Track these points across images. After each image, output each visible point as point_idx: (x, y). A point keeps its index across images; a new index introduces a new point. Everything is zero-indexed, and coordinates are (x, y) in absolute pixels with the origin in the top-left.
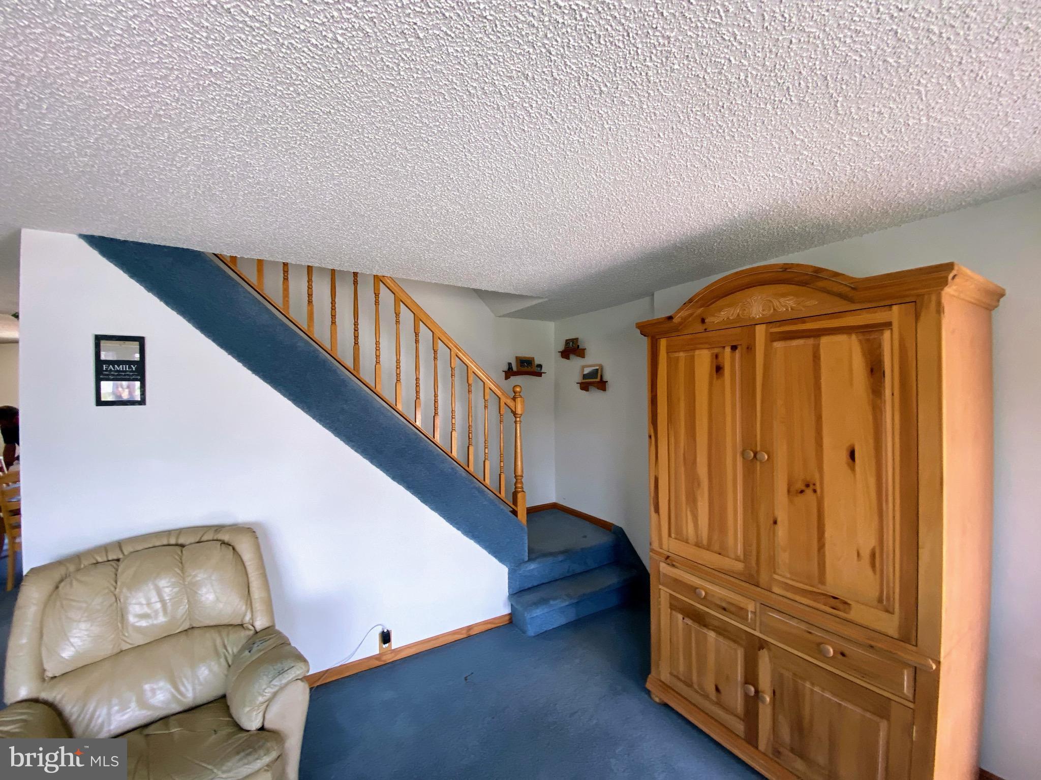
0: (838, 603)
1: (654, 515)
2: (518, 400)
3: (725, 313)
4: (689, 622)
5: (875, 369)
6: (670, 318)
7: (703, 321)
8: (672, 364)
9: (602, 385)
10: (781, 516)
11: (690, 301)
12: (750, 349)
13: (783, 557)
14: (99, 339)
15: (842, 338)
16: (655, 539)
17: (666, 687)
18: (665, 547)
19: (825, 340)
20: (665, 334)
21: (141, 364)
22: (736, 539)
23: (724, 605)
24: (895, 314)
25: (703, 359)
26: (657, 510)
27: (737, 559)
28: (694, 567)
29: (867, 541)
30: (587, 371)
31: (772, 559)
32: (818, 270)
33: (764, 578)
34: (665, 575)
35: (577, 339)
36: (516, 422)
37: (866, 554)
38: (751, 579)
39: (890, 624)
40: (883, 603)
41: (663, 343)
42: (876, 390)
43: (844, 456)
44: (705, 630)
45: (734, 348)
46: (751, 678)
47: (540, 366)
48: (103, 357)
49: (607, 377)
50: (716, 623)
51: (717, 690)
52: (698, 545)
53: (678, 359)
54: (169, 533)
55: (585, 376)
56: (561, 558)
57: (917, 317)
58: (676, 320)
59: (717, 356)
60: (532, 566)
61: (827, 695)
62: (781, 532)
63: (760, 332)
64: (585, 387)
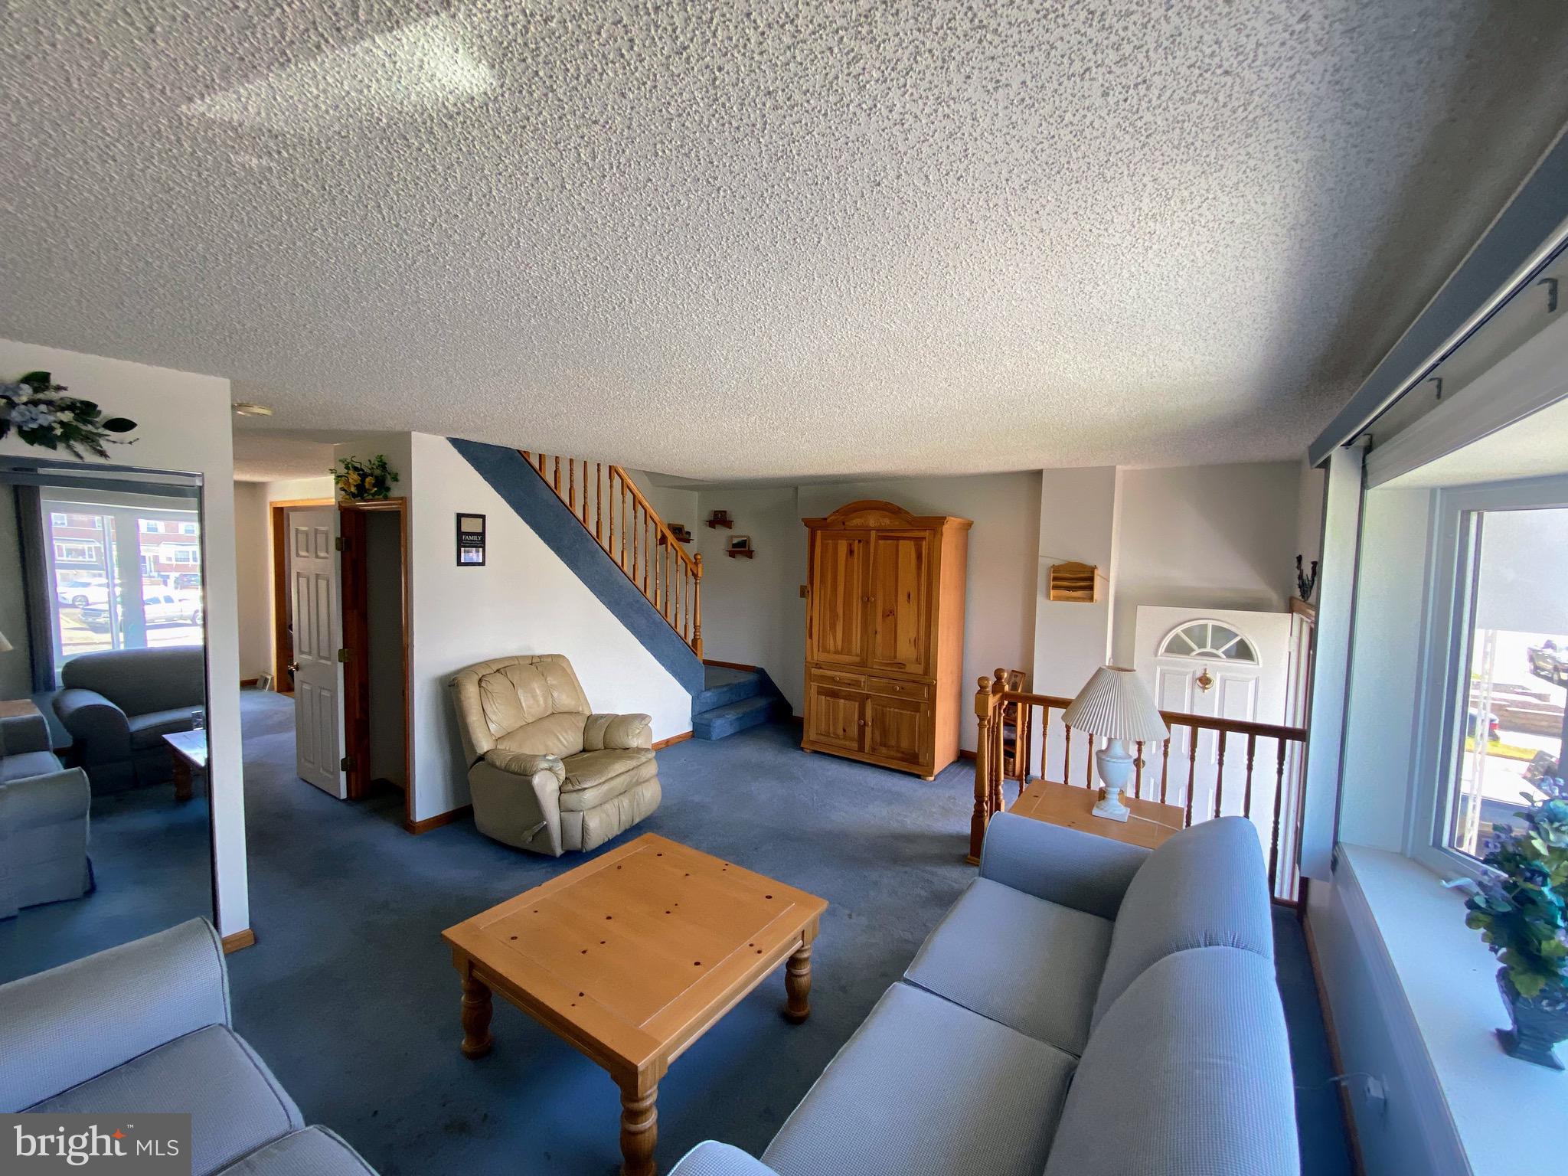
0: (902, 665)
1: (809, 641)
2: (700, 566)
3: (856, 522)
4: (828, 698)
5: (919, 557)
6: (825, 519)
7: (844, 524)
8: (824, 547)
9: (749, 554)
10: (879, 628)
11: (837, 511)
12: (868, 542)
13: (879, 650)
14: (460, 517)
15: (908, 542)
16: (809, 653)
17: (813, 743)
18: (815, 658)
19: (901, 542)
20: (820, 528)
21: (483, 534)
22: (856, 645)
23: (849, 682)
24: (927, 534)
25: (843, 547)
26: (811, 637)
27: (857, 656)
28: (832, 666)
29: (913, 635)
30: (735, 541)
31: (874, 653)
32: (900, 509)
33: (869, 664)
34: (815, 675)
35: (725, 512)
36: (696, 583)
37: (912, 640)
38: (863, 664)
39: (919, 669)
40: (918, 661)
41: (819, 533)
42: (919, 567)
43: (906, 598)
44: (838, 700)
45: (860, 541)
46: (862, 715)
47: (689, 533)
48: (464, 529)
49: (754, 546)
50: (844, 694)
51: (844, 730)
52: (836, 652)
53: (828, 544)
54: (495, 661)
55: (734, 546)
56: (725, 689)
57: (934, 537)
58: (828, 521)
59: (850, 545)
60: (708, 694)
61: (896, 710)
62: (879, 637)
63: (873, 534)
64: (732, 554)
